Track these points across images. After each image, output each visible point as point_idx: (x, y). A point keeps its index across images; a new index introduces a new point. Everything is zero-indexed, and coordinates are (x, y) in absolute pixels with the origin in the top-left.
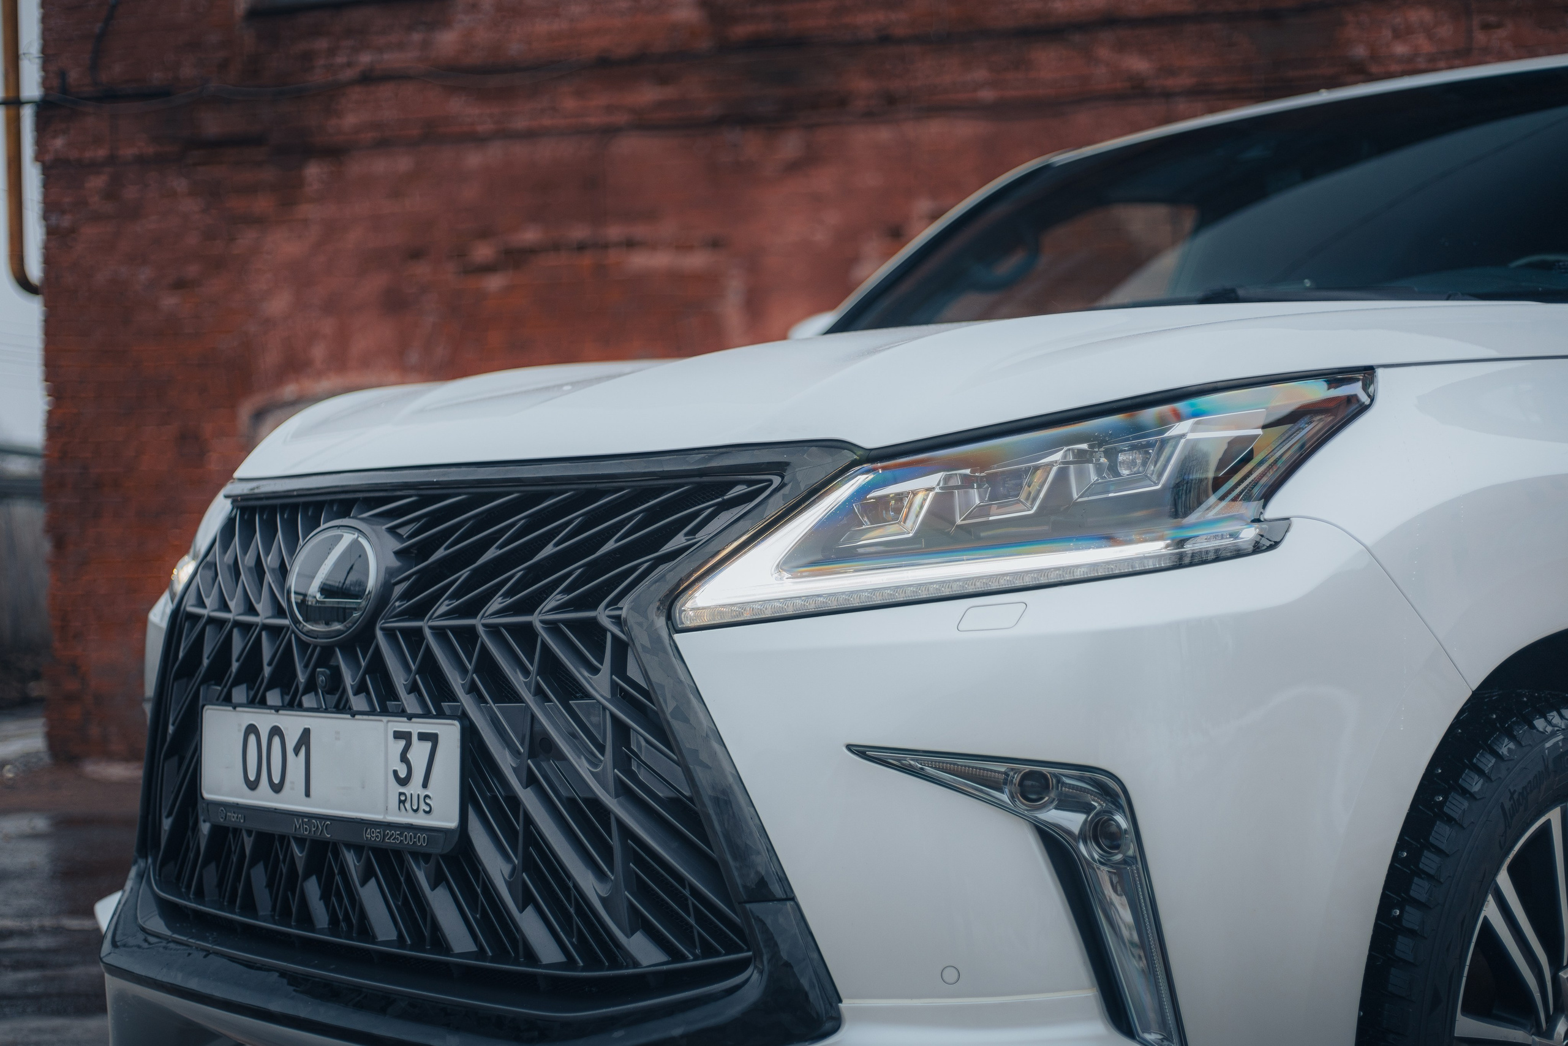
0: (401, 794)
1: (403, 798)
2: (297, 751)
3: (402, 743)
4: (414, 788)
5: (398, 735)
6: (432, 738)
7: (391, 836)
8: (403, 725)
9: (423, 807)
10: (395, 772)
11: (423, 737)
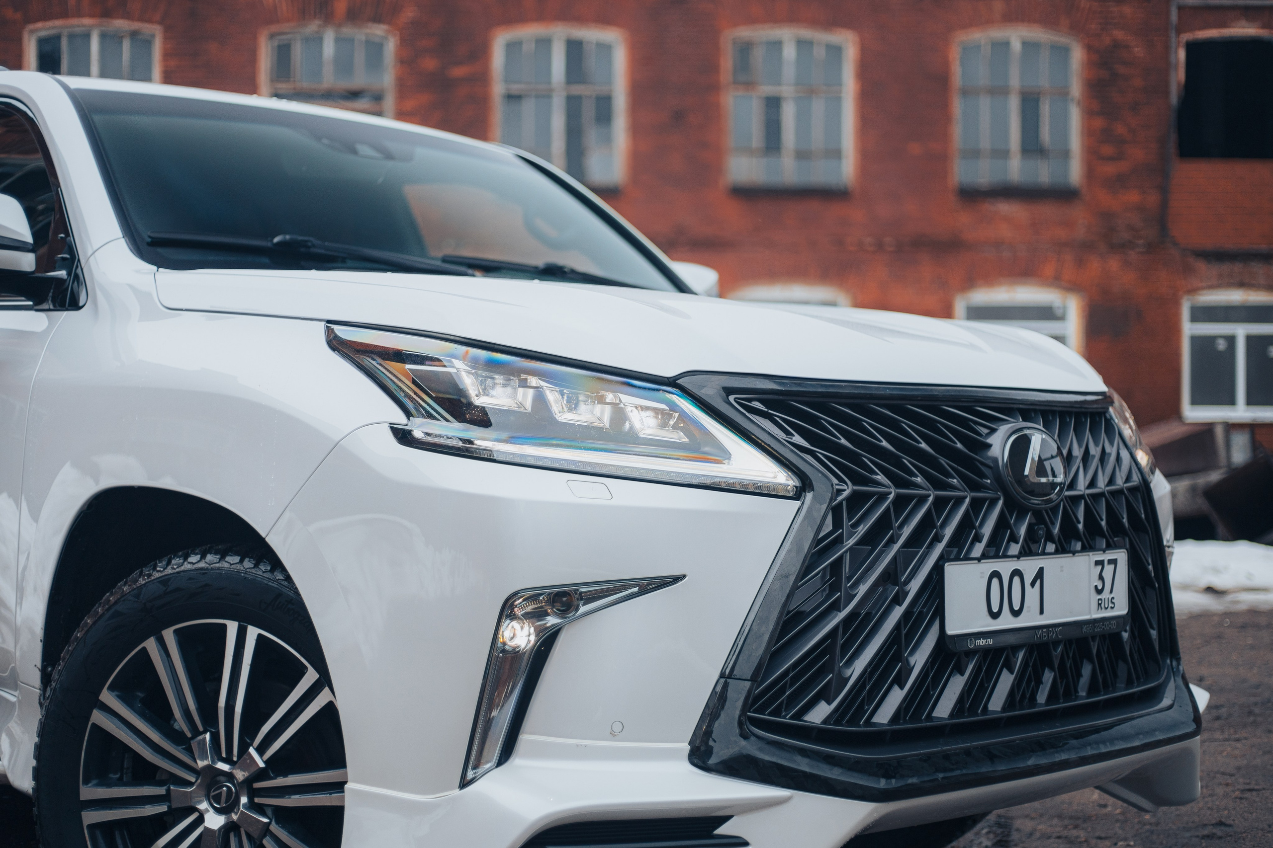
0: (1099, 600)
1: (1100, 602)
2: (1033, 584)
3: (1100, 568)
4: (1106, 595)
5: (1097, 563)
6: (1113, 562)
7: (1098, 626)
8: (1099, 556)
9: (1111, 605)
10: (1096, 587)
11: (1111, 562)
